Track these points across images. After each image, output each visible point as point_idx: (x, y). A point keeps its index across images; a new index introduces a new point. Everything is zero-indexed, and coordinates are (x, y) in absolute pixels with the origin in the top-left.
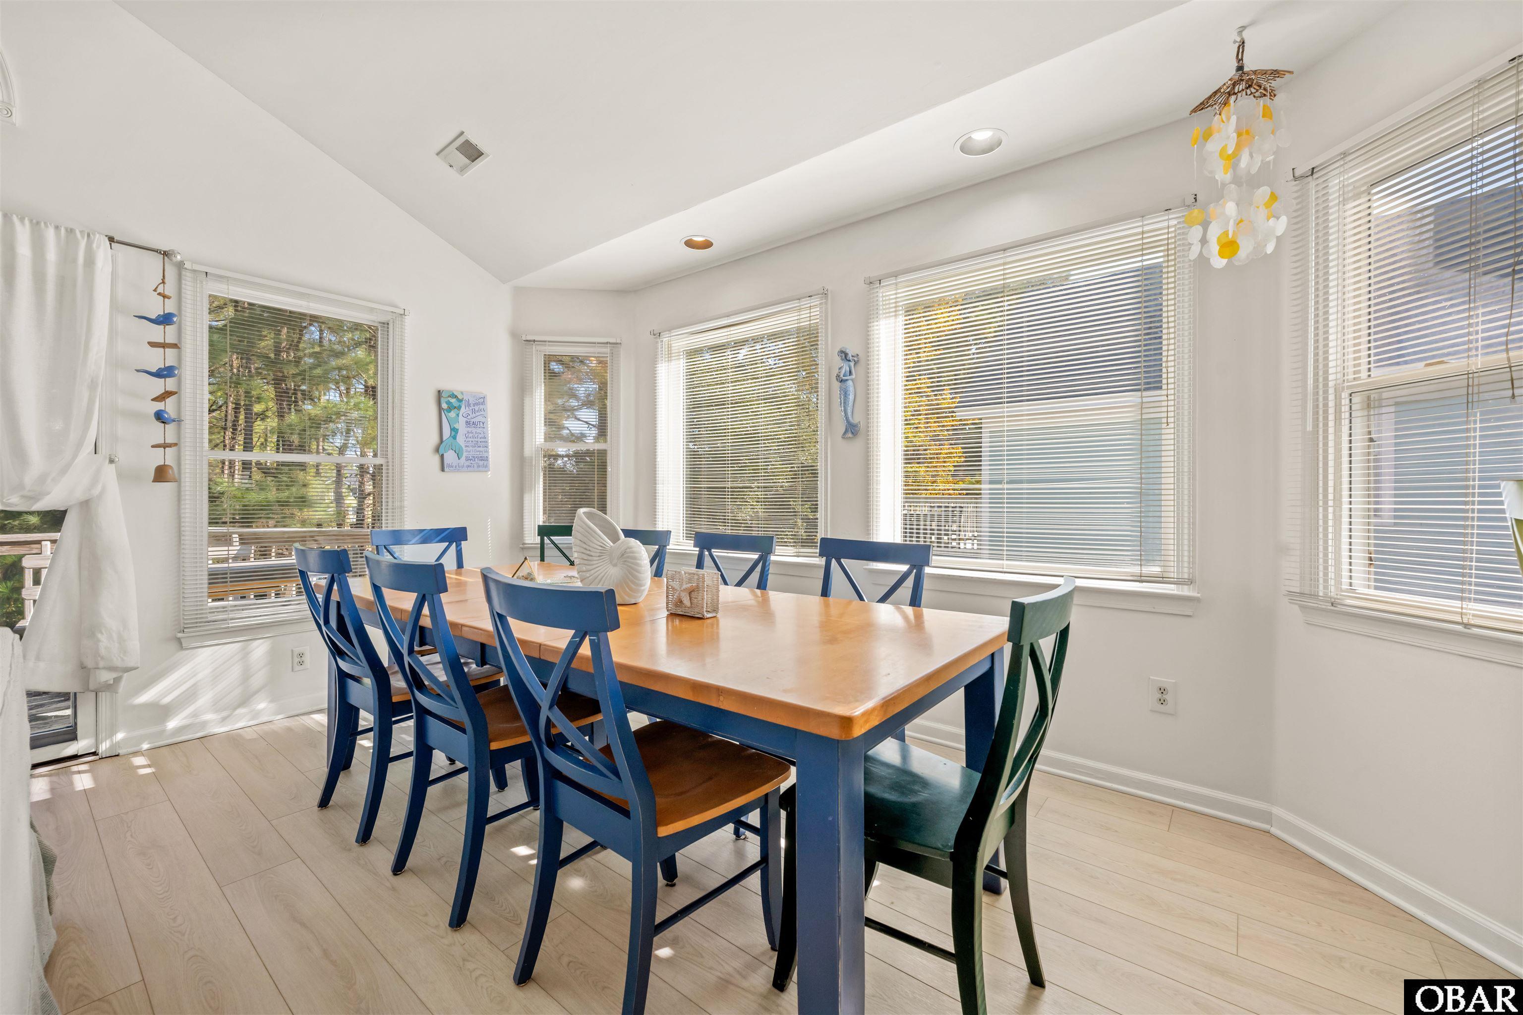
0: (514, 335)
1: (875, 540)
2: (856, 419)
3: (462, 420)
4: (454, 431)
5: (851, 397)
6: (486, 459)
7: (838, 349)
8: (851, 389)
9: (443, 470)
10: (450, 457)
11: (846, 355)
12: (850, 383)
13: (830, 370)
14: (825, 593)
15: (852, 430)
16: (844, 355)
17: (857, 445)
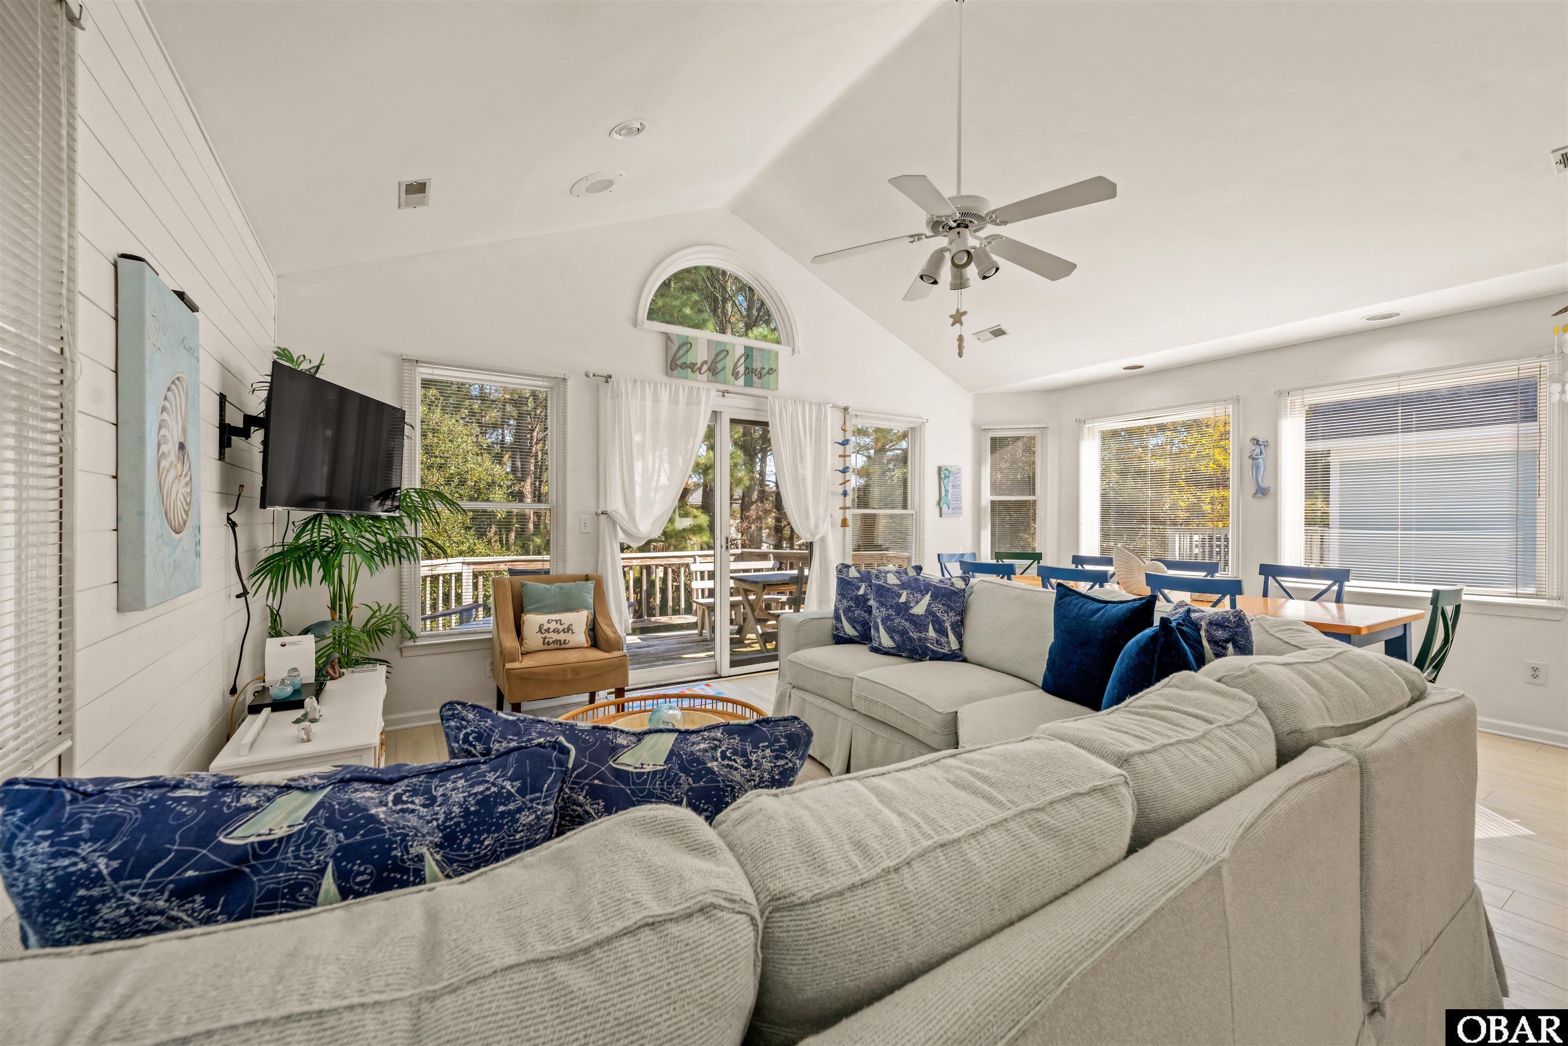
0: (974, 425)
1: (1282, 564)
2: (1264, 484)
3: (950, 484)
4: (946, 491)
5: (1262, 470)
6: (960, 508)
7: (1251, 437)
8: (1262, 465)
9: (941, 516)
10: (944, 507)
11: (1258, 441)
12: (1261, 460)
13: (1241, 451)
14: (1265, 594)
15: (1262, 492)
16: (1256, 442)
17: (1266, 502)
